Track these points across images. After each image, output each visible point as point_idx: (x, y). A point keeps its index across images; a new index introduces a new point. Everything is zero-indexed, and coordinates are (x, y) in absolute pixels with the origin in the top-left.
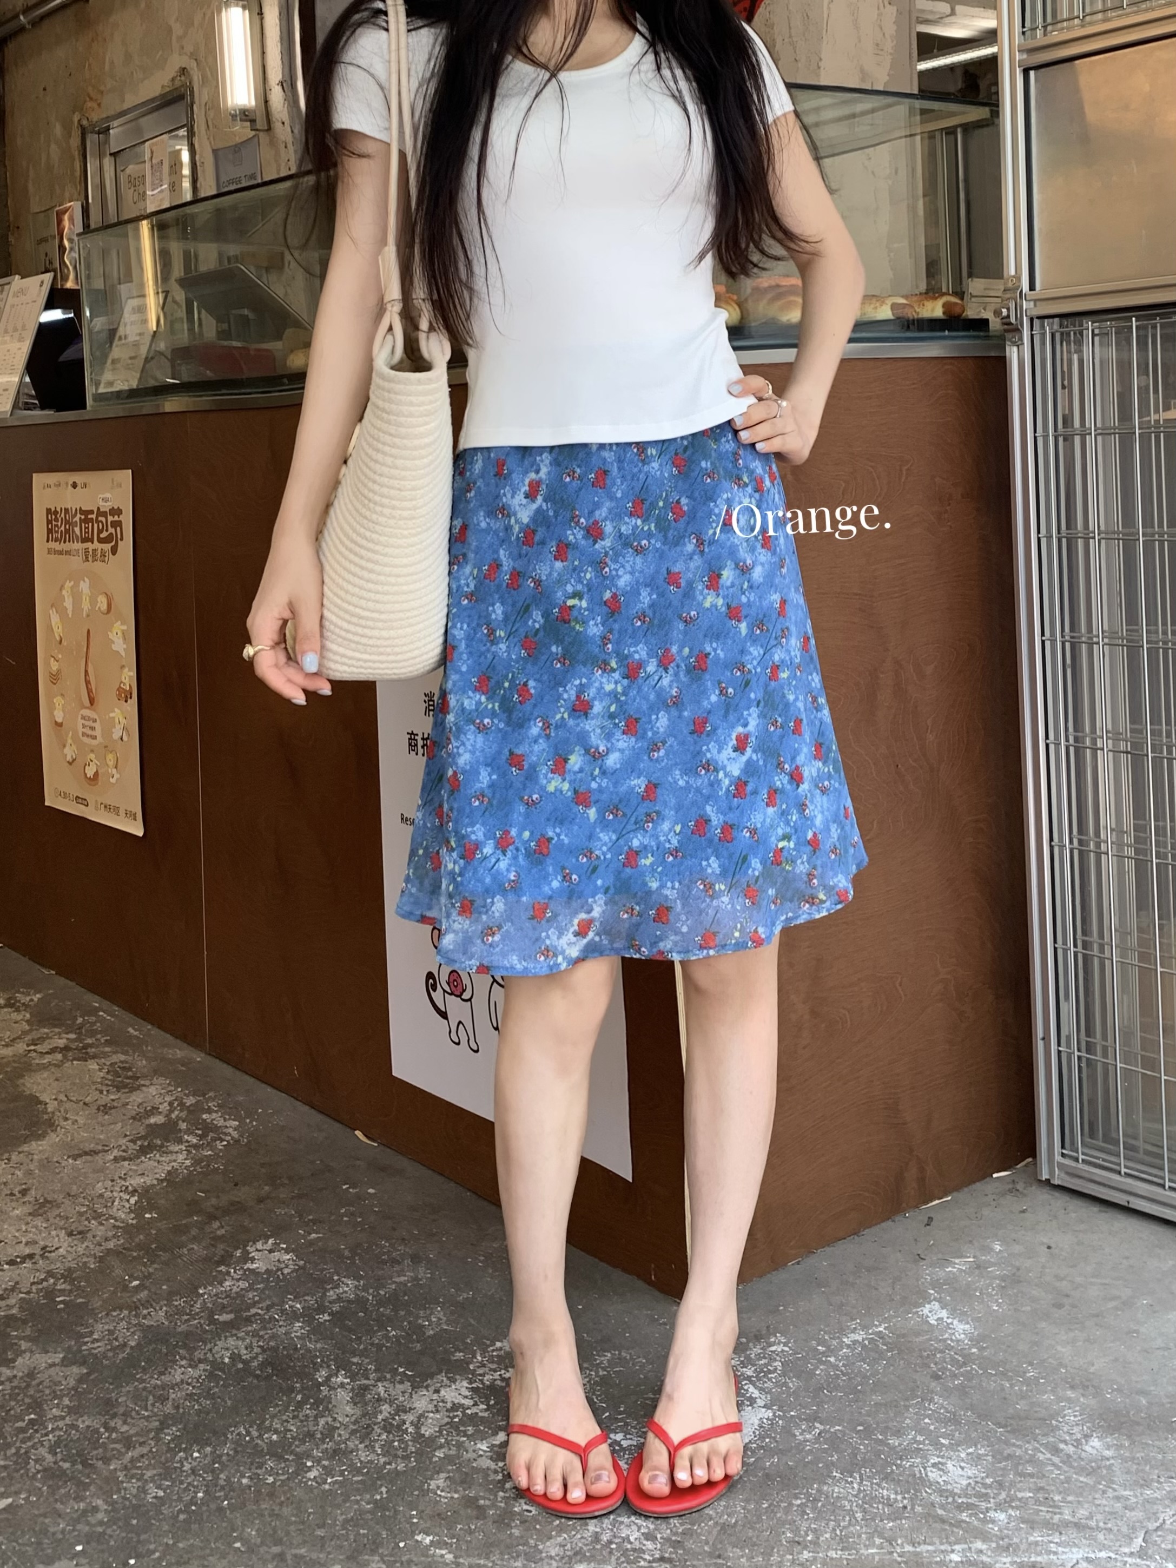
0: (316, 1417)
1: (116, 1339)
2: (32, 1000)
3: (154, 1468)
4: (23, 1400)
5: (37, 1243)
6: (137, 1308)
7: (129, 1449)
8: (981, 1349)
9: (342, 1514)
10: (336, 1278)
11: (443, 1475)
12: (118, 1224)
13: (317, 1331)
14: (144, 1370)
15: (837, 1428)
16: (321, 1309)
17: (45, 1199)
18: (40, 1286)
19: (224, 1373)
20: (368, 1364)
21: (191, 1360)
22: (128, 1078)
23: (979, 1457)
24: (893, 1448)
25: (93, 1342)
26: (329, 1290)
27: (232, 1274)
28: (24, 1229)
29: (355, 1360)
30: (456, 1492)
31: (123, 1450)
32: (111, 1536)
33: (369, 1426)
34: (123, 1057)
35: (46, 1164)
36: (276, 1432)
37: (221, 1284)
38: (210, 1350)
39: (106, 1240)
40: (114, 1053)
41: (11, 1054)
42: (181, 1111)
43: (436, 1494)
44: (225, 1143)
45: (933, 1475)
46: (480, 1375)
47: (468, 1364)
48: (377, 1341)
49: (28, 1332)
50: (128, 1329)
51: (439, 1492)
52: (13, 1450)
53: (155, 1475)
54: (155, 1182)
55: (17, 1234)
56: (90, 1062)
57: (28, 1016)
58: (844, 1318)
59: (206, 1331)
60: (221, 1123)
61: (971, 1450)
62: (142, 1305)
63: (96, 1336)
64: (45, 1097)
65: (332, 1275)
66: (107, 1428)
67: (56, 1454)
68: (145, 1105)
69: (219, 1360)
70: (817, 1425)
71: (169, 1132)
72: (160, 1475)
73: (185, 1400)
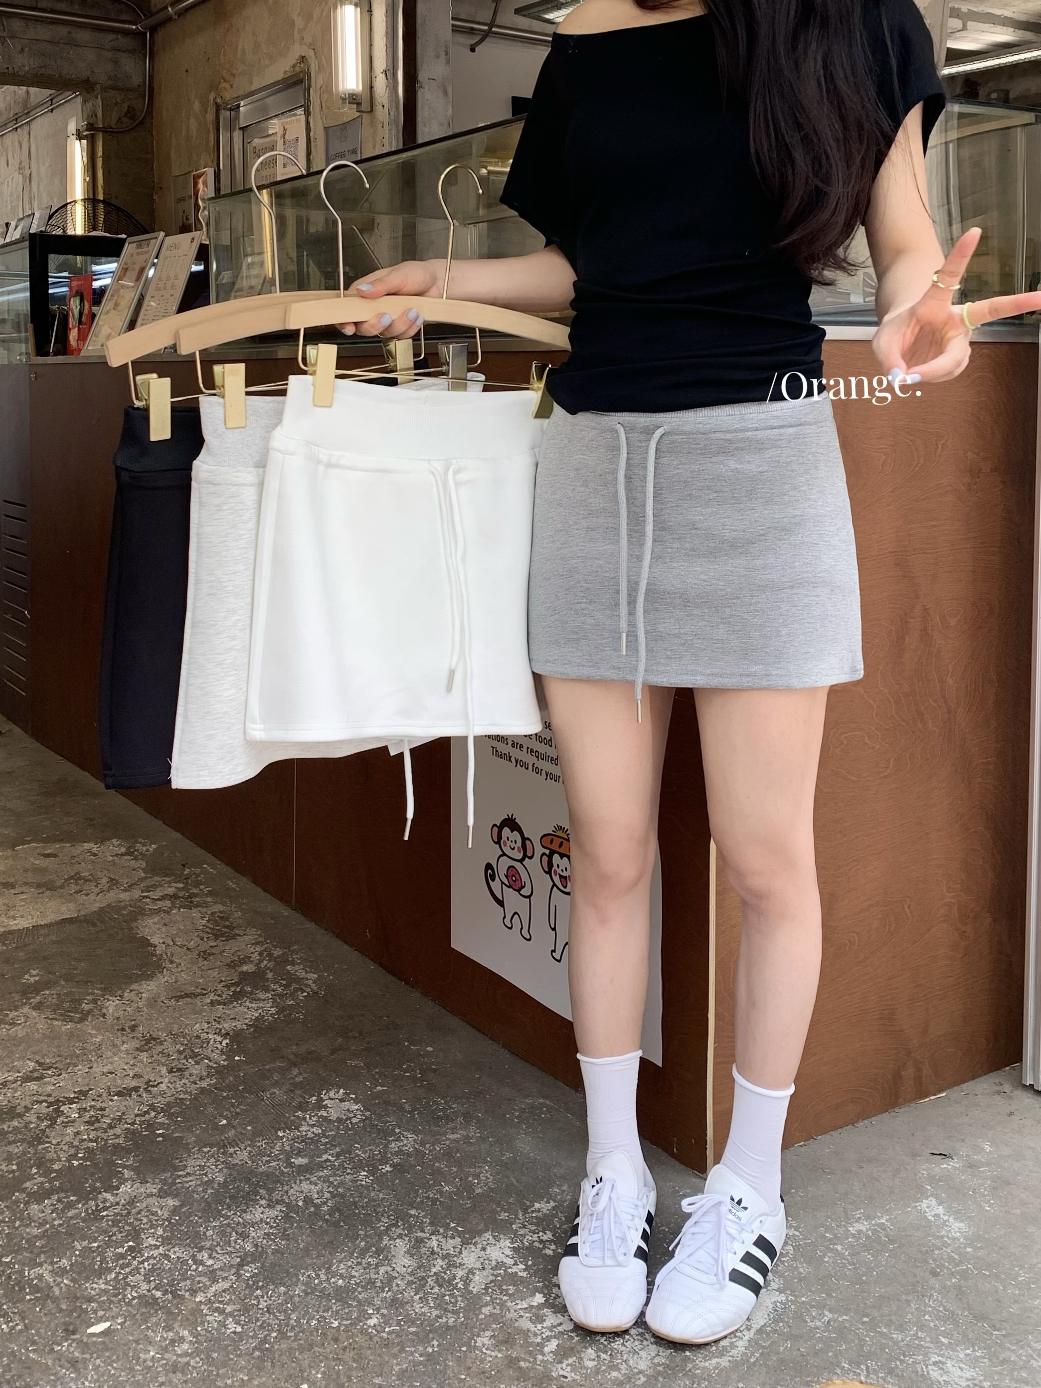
0: (377, 1266)
1: (206, 1175)
2: (148, 850)
3: (235, 1305)
4: (123, 1227)
5: (141, 1077)
6: (225, 1146)
7: (213, 1283)
8: (976, 1249)
9: (398, 1364)
10: (397, 1131)
11: (488, 1333)
12: (211, 1064)
13: (381, 1180)
14: (229, 1208)
15: (845, 1317)
16: (384, 1160)
17: (150, 1035)
18: (143, 1119)
19: (298, 1215)
20: (424, 1217)
21: (270, 1200)
22: (227, 927)
23: (977, 1359)
24: (896, 1343)
25: (185, 1176)
26: (390, 1142)
27: (308, 1119)
28: (131, 1063)
29: (413, 1212)
30: (499, 1351)
31: (208, 1283)
32: (194, 1368)
33: (423, 1278)
34: (222, 908)
35: (153, 1003)
36: (341, 1276)
37: (297, 1128)
38: (287, 1192)
39: (201, 1079)
40: (215, 903)
41: (128, 899)
42: (269, 961)
43: (482, 1352)
44: (306, 994)
45: (935, 1374)
46: (521, 1235)
47: (511, 1224)
48: (432, 1195)
49: (131, 1162)
50: (216, 1166)
51: (484, 1351)
52: (113, 1276)
53: (234, 1311)
54: (245, 1027)
55: (125, 1067)
56: (194, 910)
57: (144, 864)
58: (850, 1206)
59: (282, 1173)
60: (302, 974)
61: (968, 1352)
62: (229, 1143)
63: (189, 1170)
64: (155, 940)
65: (394, 1126)
66: (196, 1262)
67: (150, 1282)
68: (239, 953)
69: (294, 1202)
70: (827, 1313)
71: (257, 980)
72: (240, 1310)
73: (264, 1238)
